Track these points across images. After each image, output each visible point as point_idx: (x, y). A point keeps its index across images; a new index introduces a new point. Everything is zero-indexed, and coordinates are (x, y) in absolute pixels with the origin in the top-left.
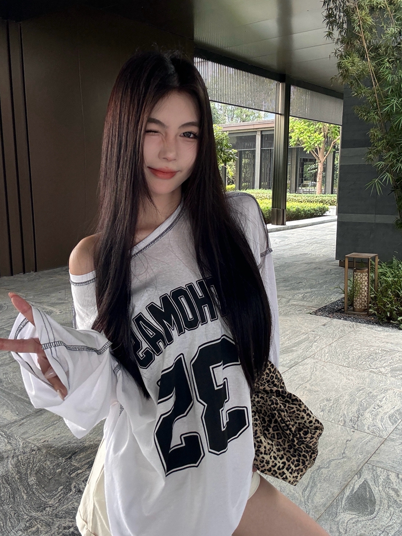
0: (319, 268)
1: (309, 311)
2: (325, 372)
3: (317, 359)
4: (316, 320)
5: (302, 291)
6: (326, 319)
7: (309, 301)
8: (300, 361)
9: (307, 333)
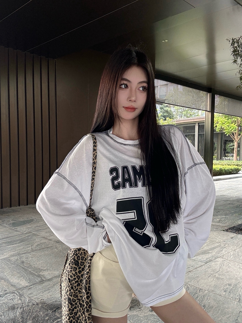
0: (232, 204)
1: (222, 229)
2: (229, 267)
3: (225, 258)
4: (227, 235)
5: (219, 217)
6: (233, 234)
7: (224, 223)
8: (213, 259)
9: (220, 242)
